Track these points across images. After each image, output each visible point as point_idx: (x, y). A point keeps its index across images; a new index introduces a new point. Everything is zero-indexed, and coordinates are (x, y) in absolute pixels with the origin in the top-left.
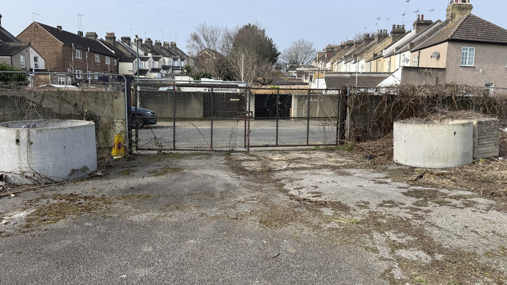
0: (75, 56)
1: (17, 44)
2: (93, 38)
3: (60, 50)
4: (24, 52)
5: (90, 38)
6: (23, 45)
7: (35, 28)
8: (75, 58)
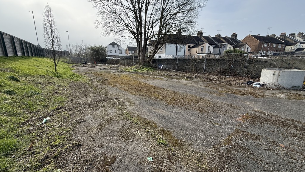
0: (264, 45)
1: (242, 44)
2: (273, 37)
3: (257, 44)
4: (244, 46)
5: (272, 37)
6: (244, 44)
7: (249, 37)
8: (263, 46)
